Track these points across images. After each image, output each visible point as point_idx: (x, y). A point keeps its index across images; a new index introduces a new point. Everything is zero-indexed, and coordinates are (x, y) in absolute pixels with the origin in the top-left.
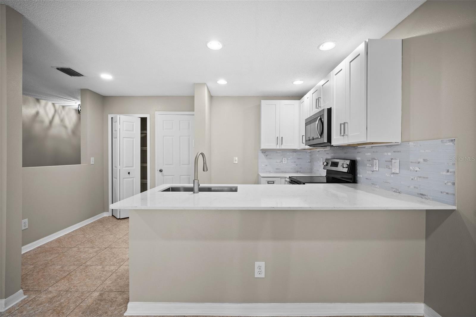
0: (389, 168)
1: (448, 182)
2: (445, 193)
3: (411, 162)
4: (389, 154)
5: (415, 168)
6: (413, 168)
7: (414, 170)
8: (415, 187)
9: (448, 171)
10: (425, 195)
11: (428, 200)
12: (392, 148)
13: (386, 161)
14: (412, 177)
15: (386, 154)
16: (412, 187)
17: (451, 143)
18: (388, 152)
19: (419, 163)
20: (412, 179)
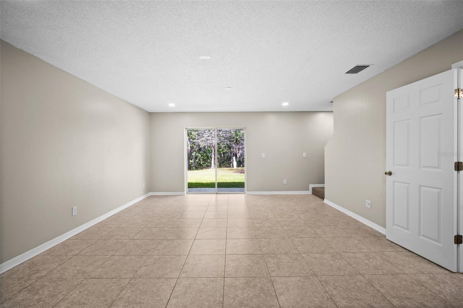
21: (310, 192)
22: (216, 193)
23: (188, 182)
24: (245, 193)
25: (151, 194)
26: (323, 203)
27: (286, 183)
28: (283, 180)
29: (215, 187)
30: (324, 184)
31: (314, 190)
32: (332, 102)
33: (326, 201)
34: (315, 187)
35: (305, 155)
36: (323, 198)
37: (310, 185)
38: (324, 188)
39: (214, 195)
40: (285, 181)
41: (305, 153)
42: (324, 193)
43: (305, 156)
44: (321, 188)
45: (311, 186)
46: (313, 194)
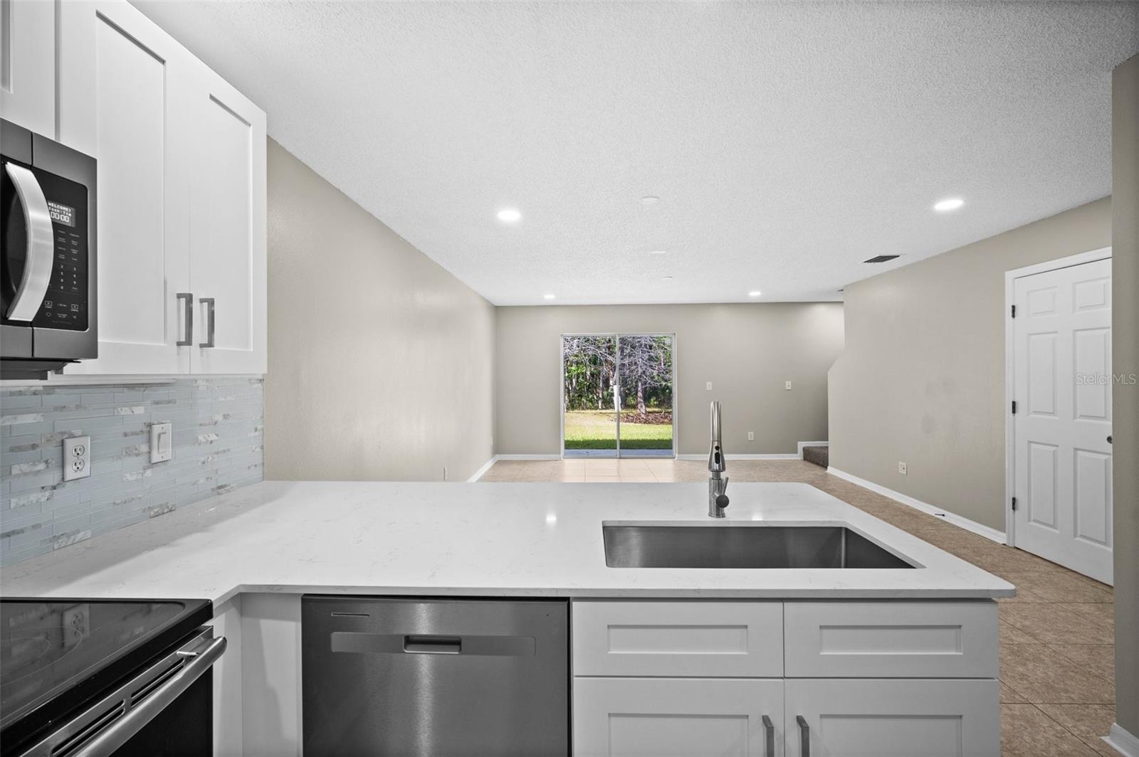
0: (137, 455)
1: (256, 448)
2: (253, 467)
3: (201, 425)
4: (139, 410)
5: (209, 436)
6: (204, 437)
7: (207, 441)
8: (208, 478)
9: (256, 430)
10: (225, 486)
11: (232, 493)
12: (147, 392)
13: (126, 435)
14: (203, 459)
15: (125, 411)
16: (202, 481)
17: (259, 385)
18: (133, 406)
19: (216, 423)
20: (204, 463)
21: (799, 456)
22: (618, 456)
23: (566, 439)
24: (674, 458)
25: (499, 457)
26: (826, 474)
27: (752, 439)
28: (747, 434)
29: (616, 449)
30: (827, 440)
31: (806, 450)
32: (842, 290)
33: (830, 470)
34: (808, 447)
35: (788, 385)
36: (825, 465)
37: (799, 443)
38: (827, 447)
39: (616, 461)
40: (751, 436)
41: (790, 382)
42: (828, 456)
43: (790, 388)
44: (822, 448)
45: (802, 445)
46: (805, 459)
